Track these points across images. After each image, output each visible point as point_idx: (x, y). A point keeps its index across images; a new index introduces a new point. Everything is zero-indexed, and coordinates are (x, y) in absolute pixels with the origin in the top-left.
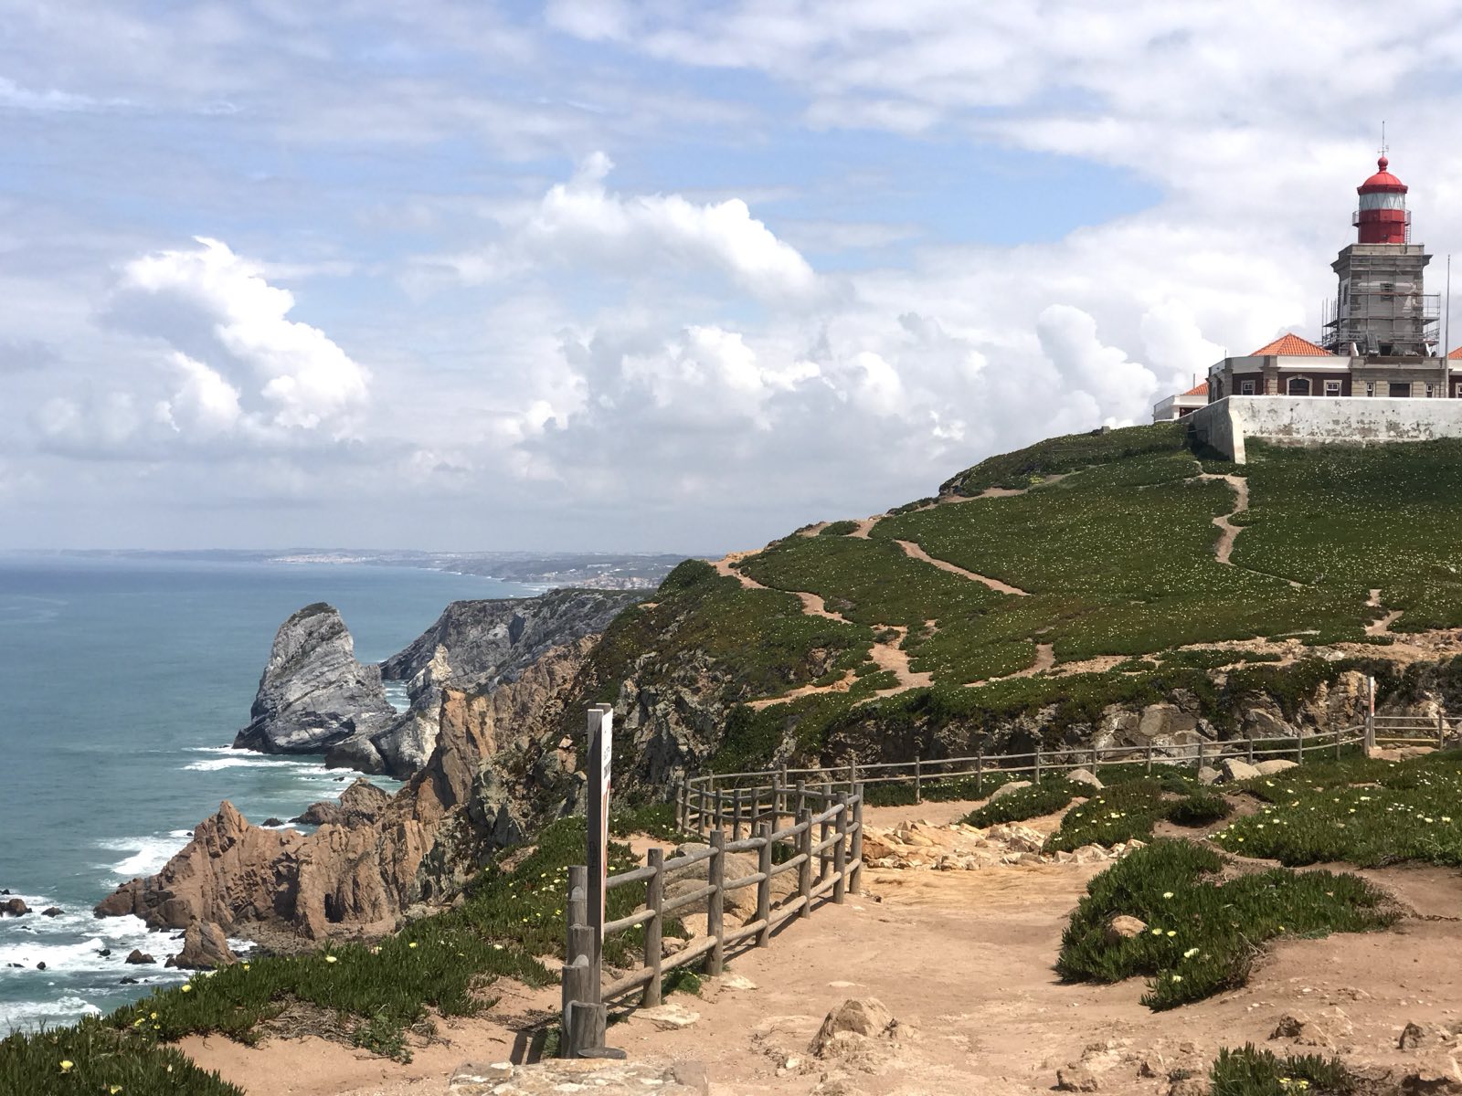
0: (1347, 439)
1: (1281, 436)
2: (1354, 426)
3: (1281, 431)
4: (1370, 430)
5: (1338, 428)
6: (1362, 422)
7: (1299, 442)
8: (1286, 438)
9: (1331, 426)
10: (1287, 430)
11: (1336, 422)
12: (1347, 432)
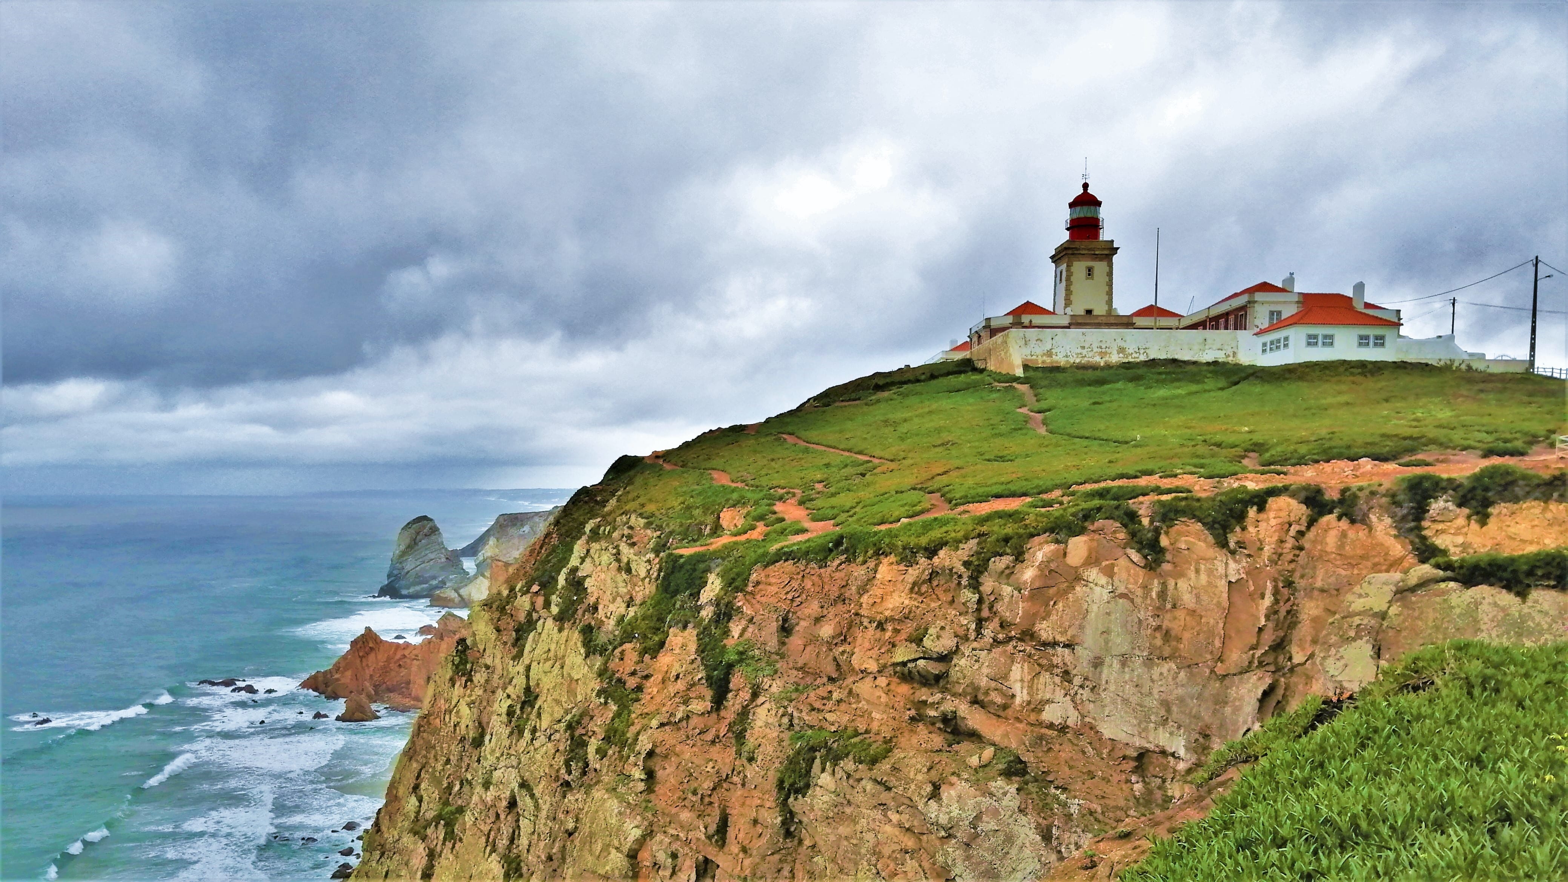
0: (1091, 360)
1: (1045, 358)
2: (1095, 350)
3: (1044, 354)
4: (1106, 353)
5: (1084, 352)
6: (1101, 347)
7: (1057, 362)
8: (1048, 360)
9: (1079, 350)
10: (1049, 353)
11: (1083, 348)
12: (1091, 354)
